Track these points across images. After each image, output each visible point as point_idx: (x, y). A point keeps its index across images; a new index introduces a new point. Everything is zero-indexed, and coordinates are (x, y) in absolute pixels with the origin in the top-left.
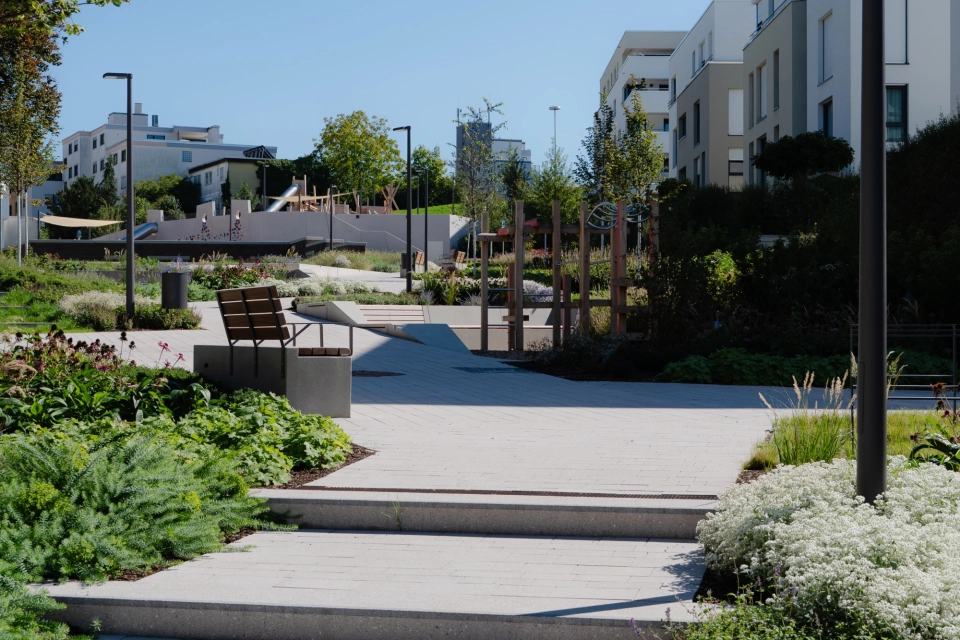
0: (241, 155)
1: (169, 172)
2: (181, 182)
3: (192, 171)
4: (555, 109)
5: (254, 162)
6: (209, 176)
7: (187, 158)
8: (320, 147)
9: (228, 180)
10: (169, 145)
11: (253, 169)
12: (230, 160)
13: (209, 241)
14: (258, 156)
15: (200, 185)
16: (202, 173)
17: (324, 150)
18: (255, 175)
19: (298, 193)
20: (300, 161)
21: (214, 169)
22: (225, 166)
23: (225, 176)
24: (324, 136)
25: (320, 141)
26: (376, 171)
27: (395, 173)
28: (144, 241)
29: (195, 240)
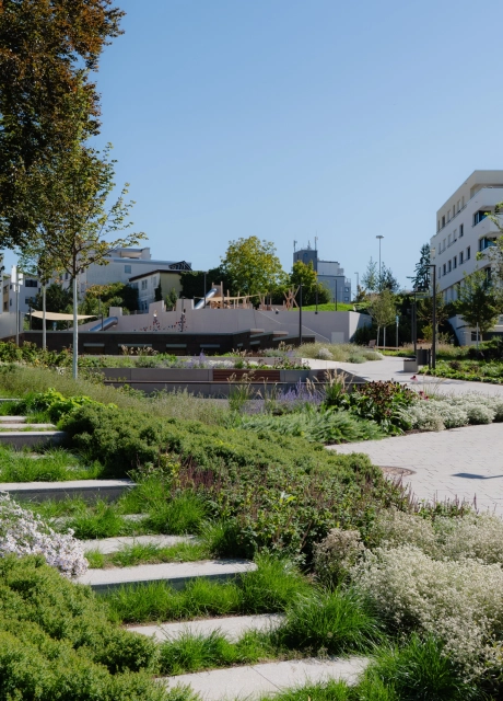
0: (167, 268)
1: (115, 281)
2: (124, 288)
3: (131, 280)
4: (380, 237)
5: (179, 273)
6: (144, 283)
7: (128, 270)
8: (225, 262)
9: (160, 286)
10: (115, 261)
11: (178, 277)
12: (162, 272)
13: (160, 332)
14: (181, 268)
15: (137, 289)
16: (140, 281)
17: (228, 264)
18: (179, 283)
19: (216, 295)
20: (211, 272)
21: (149, 278)
22: (158, 275)
23: (157, 284)
24: (229, 254)
25: (225, 257)
26: (265, 280)
27: (278, 281)
28: (107, 331)
29: (148, 331)
